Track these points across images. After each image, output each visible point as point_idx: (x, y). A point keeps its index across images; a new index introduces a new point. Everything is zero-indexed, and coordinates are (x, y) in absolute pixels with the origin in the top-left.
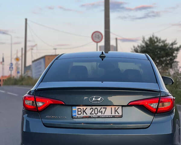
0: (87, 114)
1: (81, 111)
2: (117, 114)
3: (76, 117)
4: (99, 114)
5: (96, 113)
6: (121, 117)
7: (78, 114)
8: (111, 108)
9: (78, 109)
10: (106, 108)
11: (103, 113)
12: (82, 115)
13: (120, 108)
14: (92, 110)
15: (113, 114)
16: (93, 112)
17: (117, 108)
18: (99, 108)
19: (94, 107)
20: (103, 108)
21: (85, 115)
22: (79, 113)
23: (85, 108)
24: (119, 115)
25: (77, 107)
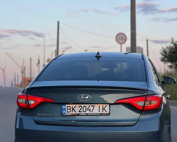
0: (76, 112)
1: (70, 109)
2: (104, 112)
3: (65, 115)
4: (88, 112)
5: (85, 111)
6: (109, 114)
7: (67, 112)
8: (99, 106)
9: (67, 107)
10: (94, 106)
12: (71, 113)
13: (108, 106)
14: (80, 107)
15: (101, 112)
16: (82, 110)
17: (104, 106)
18: (87, 106)
19: (83, 105)
20: (91, 106)
21: (74, 112)
22: (69, 111)
23: (74, 106)
24: (106, 113)
25: (67, 105)
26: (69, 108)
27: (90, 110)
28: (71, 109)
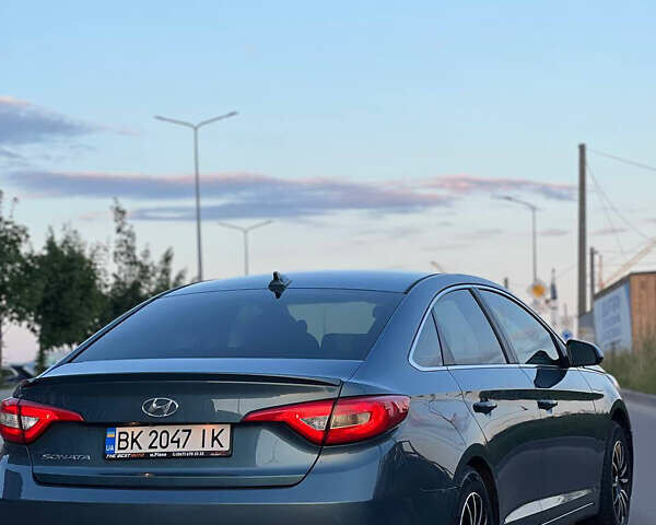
0: (140, 448)
1: (126, 440)
2: (217, 447)
3: (113, 456)
4: (172, 448)
5: (164, 444)
6: (227, 455)
7: (119, 448)
8: (204, 431)
9: (120, 433)
10: (190, 431)
11: (181, 444)
12: (128, 450)
13: (227, 429)
14: (154, 434)
15: (208, 448)
16: (156, 443)
17: (217, 429)
18: (172, 430)
19: (159, 429)
20: (184, 431)
21: (136, 450)
22: (123, 444)
23: (137, 430)
24: (221, 449)
25: (119, 430)
26: (123, 437)
27: (178, 442)
28: (130, 440)
